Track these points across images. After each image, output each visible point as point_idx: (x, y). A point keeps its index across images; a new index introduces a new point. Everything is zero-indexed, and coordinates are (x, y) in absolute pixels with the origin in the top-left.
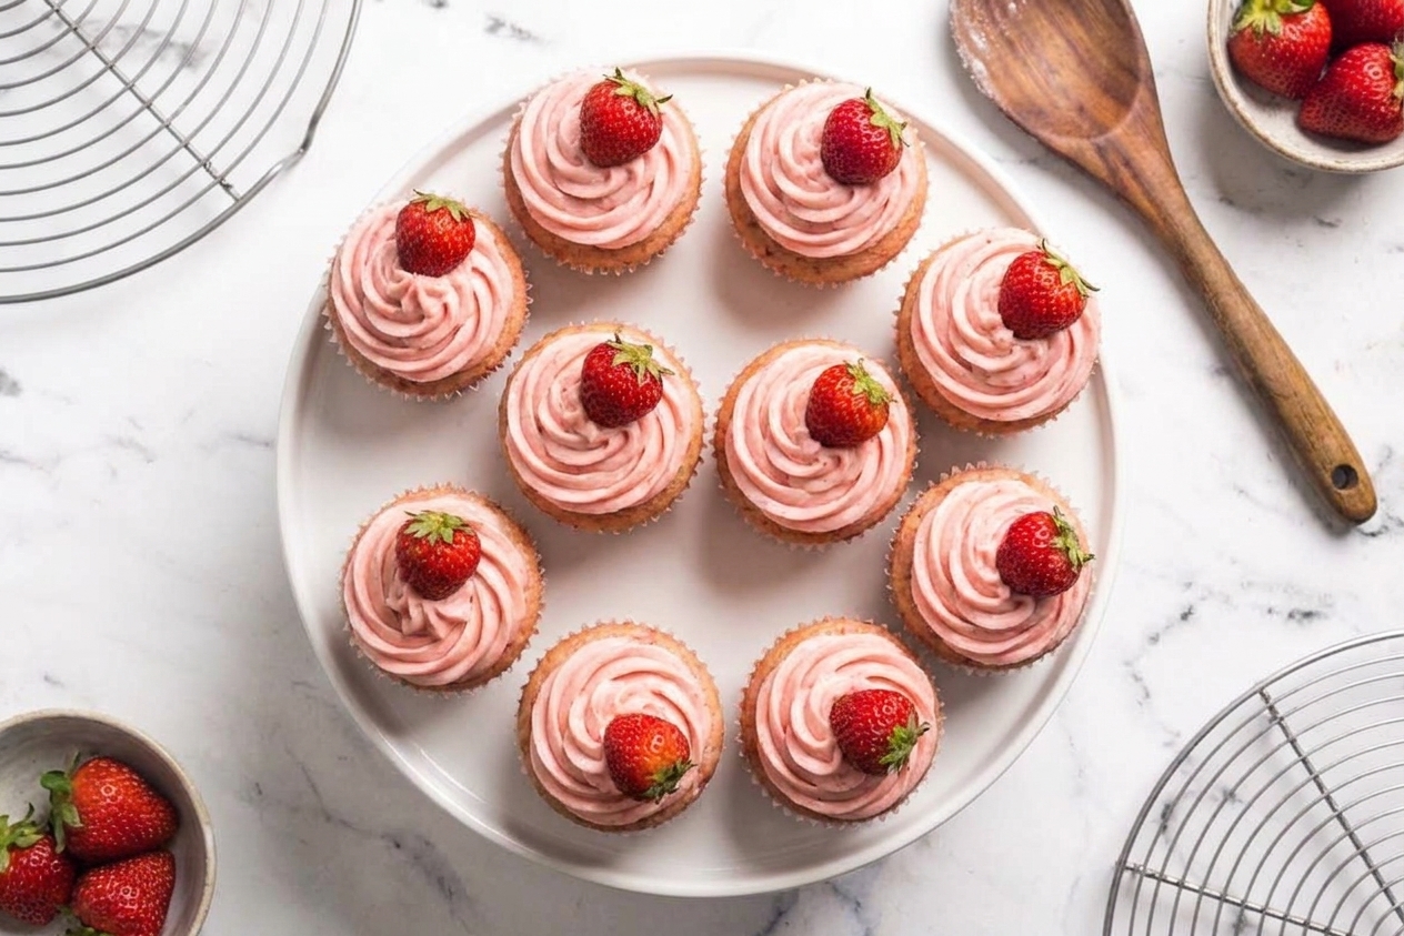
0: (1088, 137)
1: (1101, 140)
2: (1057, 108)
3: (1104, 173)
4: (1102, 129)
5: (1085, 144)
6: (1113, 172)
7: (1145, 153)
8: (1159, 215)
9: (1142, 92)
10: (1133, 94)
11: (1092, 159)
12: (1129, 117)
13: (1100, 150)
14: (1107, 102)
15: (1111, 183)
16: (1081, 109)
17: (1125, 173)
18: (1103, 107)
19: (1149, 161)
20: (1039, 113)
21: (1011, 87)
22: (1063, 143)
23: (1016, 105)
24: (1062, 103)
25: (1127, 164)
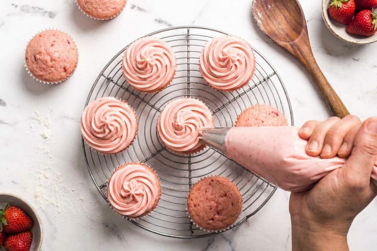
0: (289, 42)
1: (291, 43)
2: (280, 34)
3: (292, 52)
4: (293, 40)
5: (288, 44)
6: (295, 52)
7: (304, 47)
8: (307, 63)
9: (303, 31)
10: (301, 31)
11: (289, 48)
12: (300, 37)
13: (292, 46)
14: (294, 33)
15: (294, 54)
16: (287, 35)
17: (298, 52)
18: (292, 34)
19: (305, 49)
20: (276, 35)
21: (268, 28)
22: (282, 43)
23: (269, 32)
24: (282, 33)
25: (299, 49)
